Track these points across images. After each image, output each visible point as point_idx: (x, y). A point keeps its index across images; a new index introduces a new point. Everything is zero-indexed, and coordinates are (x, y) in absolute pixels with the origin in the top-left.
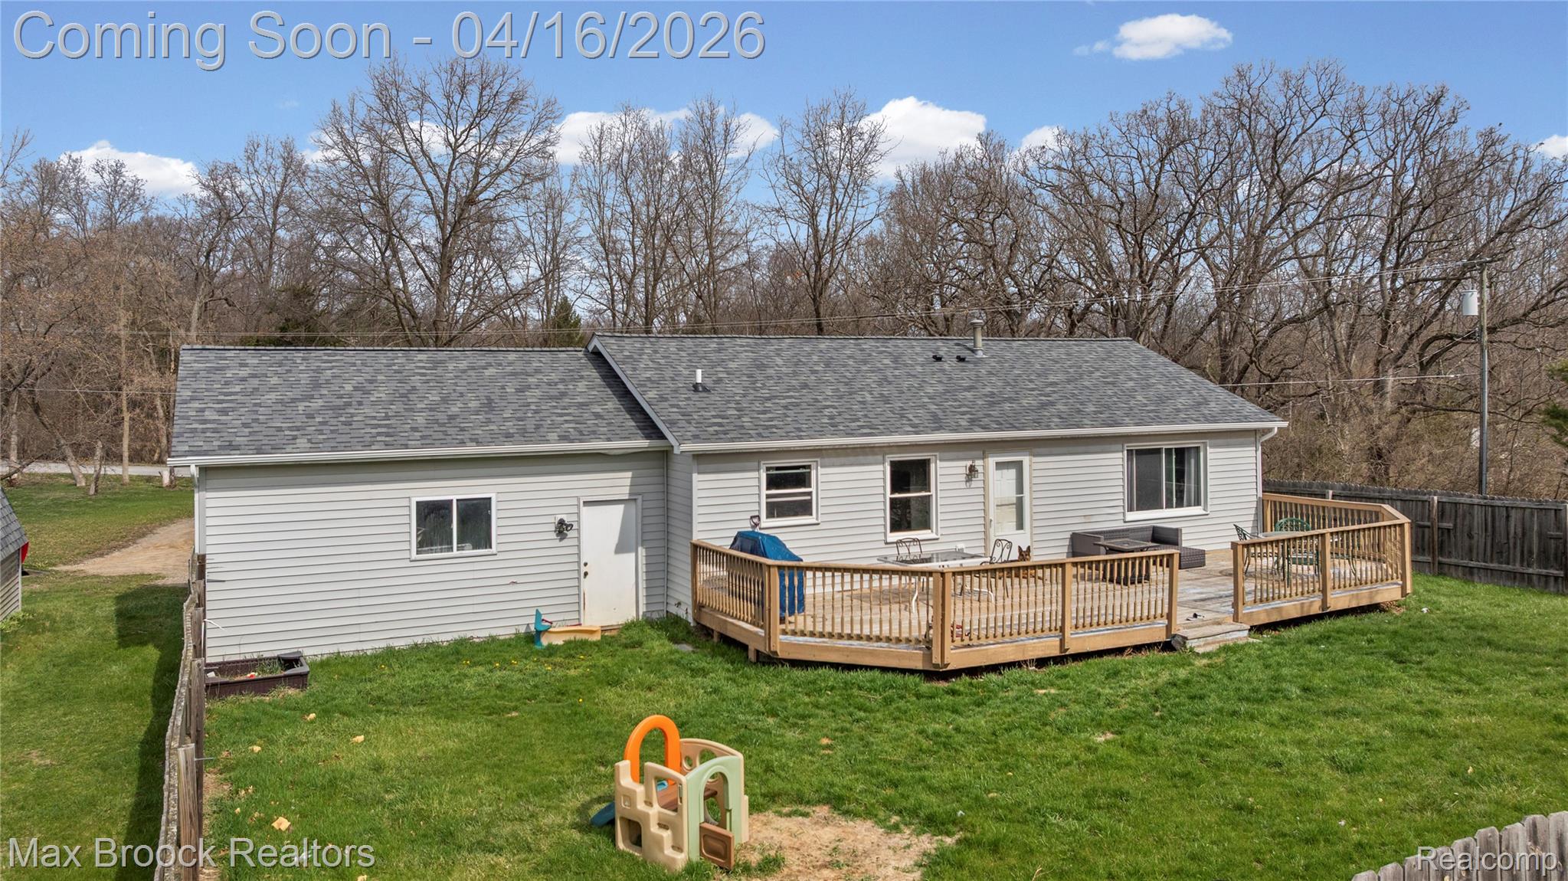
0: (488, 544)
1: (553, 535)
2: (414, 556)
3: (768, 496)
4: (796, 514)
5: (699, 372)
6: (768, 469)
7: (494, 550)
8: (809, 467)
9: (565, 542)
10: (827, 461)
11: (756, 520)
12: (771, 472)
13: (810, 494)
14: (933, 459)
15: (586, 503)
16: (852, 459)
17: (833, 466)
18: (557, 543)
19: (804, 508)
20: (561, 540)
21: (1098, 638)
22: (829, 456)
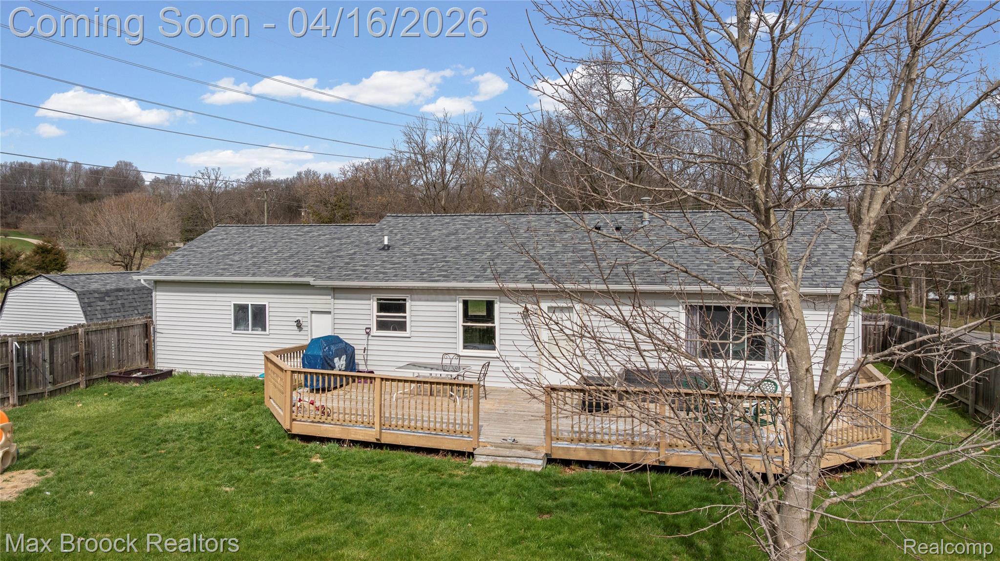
0: (265, 330)
1: (296, 328)
2: (233, 331)
3: (378, 317)
4: (395, 329)
5: (386, 238)
6: (378, 299)
7: (267, 332)
8: (405, 300)
9: (302, 333)
10: (415, 297)
11: (368, 331)
12: (381, 302)
13: (405, 317)
14: (496, 300)
15: (312, 312)
16: (434, 297)
17: (420, 300)
18: (298, 333)
19: (401, 326)
20: (300, 331)
21: (409, 437)
22: (417, 294)
